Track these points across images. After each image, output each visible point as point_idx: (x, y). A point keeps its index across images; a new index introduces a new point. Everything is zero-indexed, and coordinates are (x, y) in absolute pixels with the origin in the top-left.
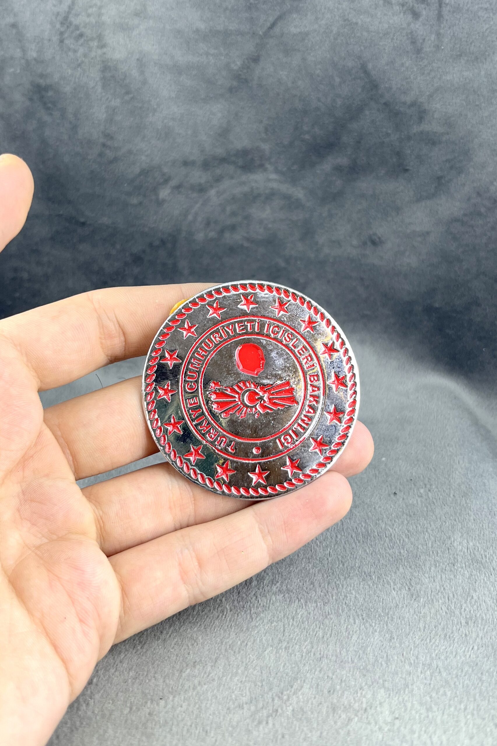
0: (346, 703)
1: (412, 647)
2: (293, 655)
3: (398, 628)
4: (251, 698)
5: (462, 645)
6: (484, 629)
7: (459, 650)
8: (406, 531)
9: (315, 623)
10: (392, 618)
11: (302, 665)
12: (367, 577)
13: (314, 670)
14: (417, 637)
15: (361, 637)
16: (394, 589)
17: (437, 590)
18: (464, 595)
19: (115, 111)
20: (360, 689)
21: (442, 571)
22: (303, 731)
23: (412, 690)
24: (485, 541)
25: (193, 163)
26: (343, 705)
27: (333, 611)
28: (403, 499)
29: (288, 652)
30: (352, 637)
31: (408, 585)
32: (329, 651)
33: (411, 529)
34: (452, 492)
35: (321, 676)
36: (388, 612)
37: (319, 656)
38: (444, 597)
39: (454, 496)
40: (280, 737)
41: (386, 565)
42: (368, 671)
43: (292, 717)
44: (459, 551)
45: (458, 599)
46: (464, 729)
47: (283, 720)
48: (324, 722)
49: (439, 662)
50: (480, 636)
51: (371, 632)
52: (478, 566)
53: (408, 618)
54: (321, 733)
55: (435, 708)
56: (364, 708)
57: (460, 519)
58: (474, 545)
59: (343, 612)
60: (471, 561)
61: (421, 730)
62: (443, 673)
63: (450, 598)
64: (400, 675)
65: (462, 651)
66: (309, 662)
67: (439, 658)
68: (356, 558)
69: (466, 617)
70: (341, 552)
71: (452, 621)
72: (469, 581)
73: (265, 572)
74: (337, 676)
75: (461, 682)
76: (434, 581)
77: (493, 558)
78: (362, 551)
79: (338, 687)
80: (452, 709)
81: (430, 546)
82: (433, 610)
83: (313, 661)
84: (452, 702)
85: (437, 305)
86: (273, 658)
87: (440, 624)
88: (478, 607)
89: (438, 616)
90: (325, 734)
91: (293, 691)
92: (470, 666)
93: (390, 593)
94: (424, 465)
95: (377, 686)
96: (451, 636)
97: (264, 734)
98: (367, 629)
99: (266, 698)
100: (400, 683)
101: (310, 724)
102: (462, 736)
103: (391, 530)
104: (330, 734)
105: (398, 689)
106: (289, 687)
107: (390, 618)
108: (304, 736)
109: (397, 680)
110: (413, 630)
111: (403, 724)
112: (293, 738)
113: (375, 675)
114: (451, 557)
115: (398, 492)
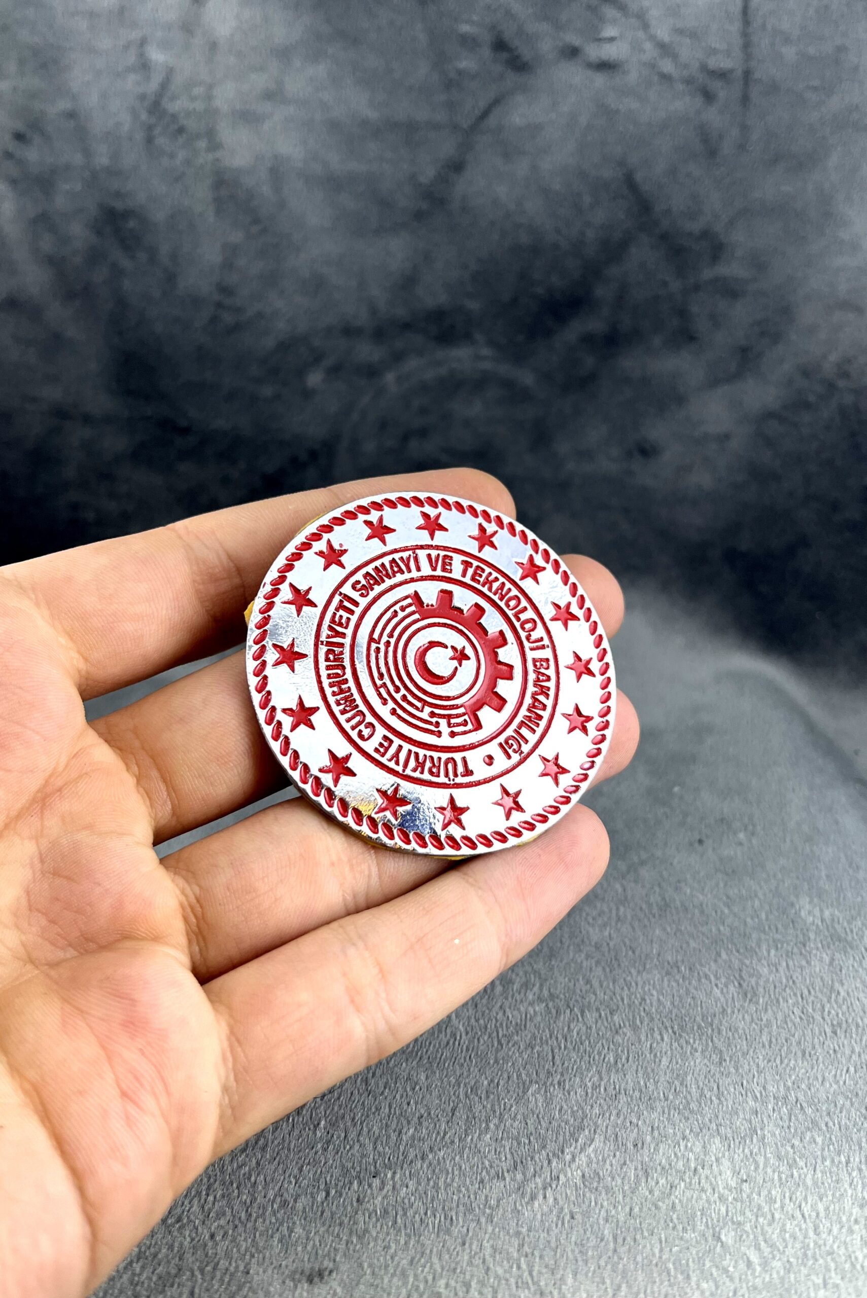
0: (664, 1161)
1: (756, 1073)
2: (572, 1093)
3: (729, 1045)
4: (515, 1162)
5: (830, 1067)
6: (861, 1040)
7: (827, 1074)
8: (725, 898)
9: (600, 1042)
10: (719, 1029)
11: (589, 1107)
12: (672, 968)
13: (607, 1115)
14: (761, 1057)
15: (674, 1061)
16: (716, 985)
17: (784, 984)
18: (825, 990)
19: (237, 251)
20: (683, 1139)
21: (787, 956)
22: (602, 1206)
23: (764, 1138)
24: (848, 909)
25: (360, 331)
26: (660, 1164)
27: (627, 1024)
28: (714, 849)
30: (660, 1061)
32: (627, 1083)
33: (731, 893)
34: (788, 835)
35: (620, 1122)
36: (712, 1020)
37: (614, 1093)
38: (795, 995)
39: (792, 841)
40: (567, 1218)
41: (700, 951)
42: (692, 1112)
43: (582, 1186)
44: (810, 924)
45: (816, 997)
47: (569, 1192)
48: (633, 1192)
49: (799, 1093)
50: (857, 1050)
51: (688, 1052)
52: (841, 945)
53: (744, 1028)
54: (631, 1209)
55: (801, 1163)
56: (693, 1169)
57: (804, 875)
58: (831, 915)
59: (641, 1023)
60: (829, 939)
61: (784, 1197)
62: (806, 1110)
63: (804, 996)
64: (741, 1116)
65: (831, 1074)
66: (598, 1102)
67: (799, 1087)
68: (652, 941)
69: (833, 1025)
70: (628, 932)
71: (812, 1030)
72: (831, 968)
73: (513, 971)
74: (645, 1121)
75: (836, 1122)
78: (660, 930)
79: (649, 1138)
80: (828, 1163)
81: (764, 918)
82: (780, 1013)
83: (605, 1100)
84: (826, 1153)
85: (743, 548)
86: (541, 1100)
87: (794, 1036)
88: (849, 1008)
89: (790, 1025)
90: (636, 1210)
91: (579, 1147)
92: (847, 1098)
93: (711, 992)
94: (739, 796)
95: (708, 1134)
96: (813, 1052)
97: (542, 1215)
98: (682, 1048)
99: (538, 1160)
100: (743, 1128)
101: (612, 1196)
102: (848, 1203)
103: (701, 897)
104: (645, 1209)
105: (741, 1138)
106: (572, 1140)
107: (716, 1031)
108: (605, 1215)
109: (738, 1123)
110: (753, 1046)
111: (756, 1189)
112: (589, 1217)
113: (703, 1116)
114: (799, 932)
115: (704, 839)
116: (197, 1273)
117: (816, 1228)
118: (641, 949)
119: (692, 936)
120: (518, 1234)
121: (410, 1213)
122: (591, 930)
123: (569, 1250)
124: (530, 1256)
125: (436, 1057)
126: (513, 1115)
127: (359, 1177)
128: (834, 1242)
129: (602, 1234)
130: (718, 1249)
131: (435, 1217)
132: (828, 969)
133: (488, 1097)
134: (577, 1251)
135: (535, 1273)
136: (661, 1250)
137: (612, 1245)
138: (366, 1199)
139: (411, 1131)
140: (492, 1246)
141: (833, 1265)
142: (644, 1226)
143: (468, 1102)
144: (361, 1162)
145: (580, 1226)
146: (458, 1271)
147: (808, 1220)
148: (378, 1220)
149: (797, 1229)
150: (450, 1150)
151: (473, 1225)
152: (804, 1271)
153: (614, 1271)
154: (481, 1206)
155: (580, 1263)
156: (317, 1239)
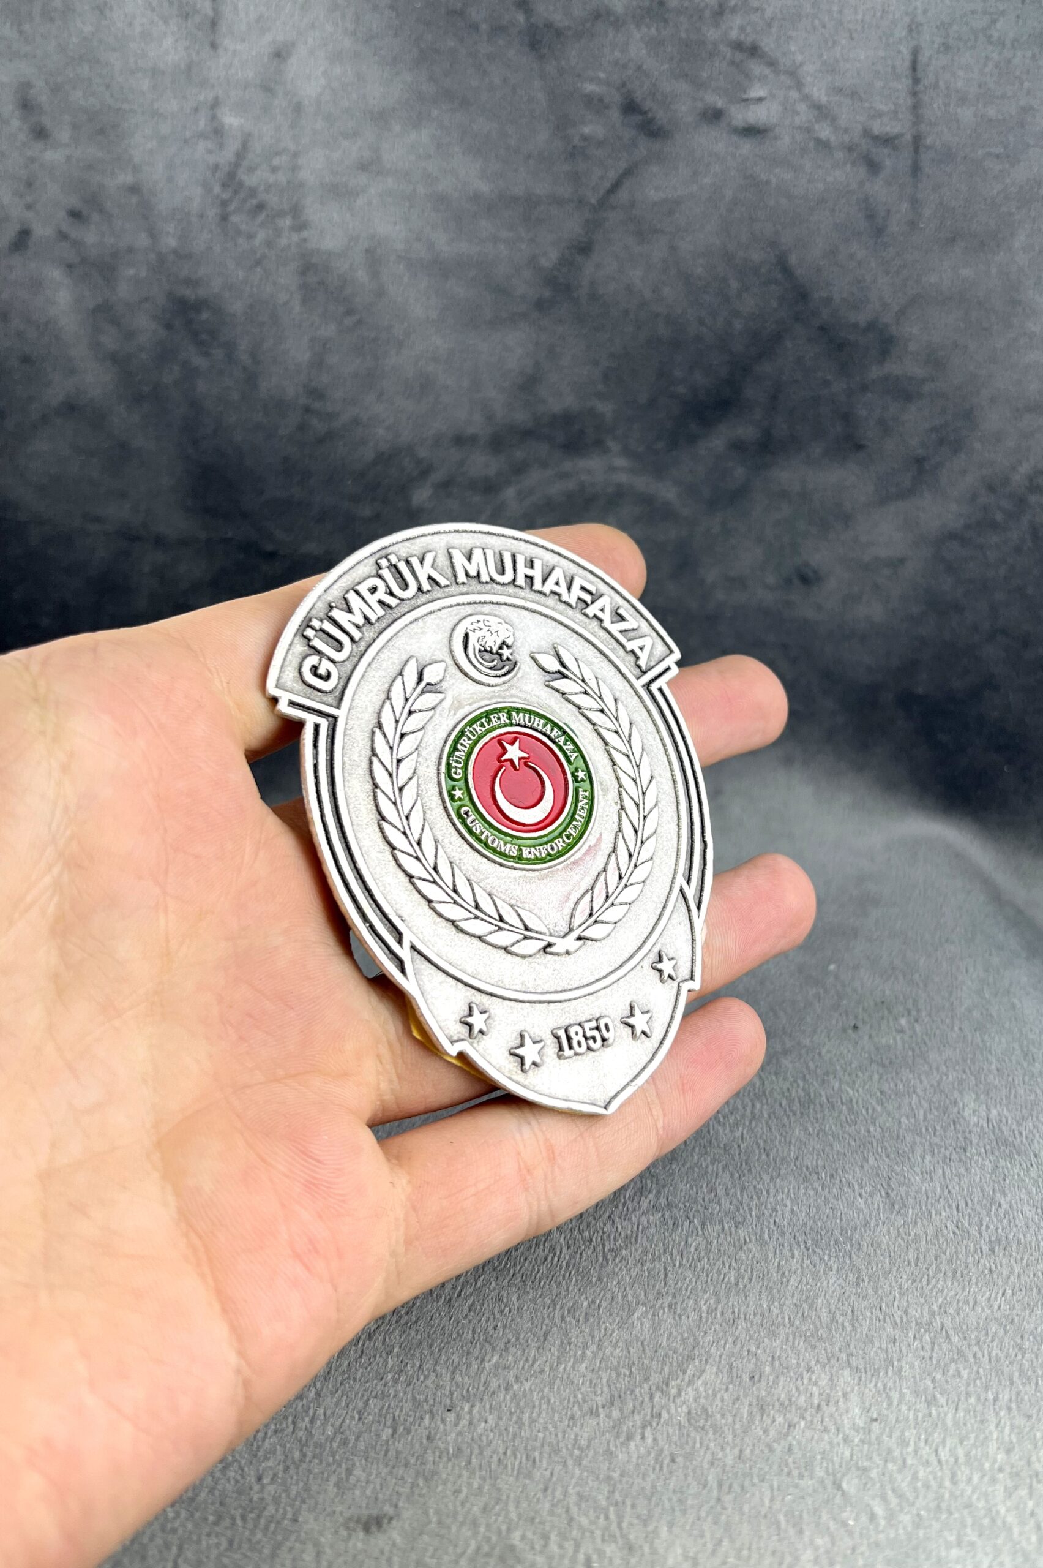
0: (783, 1396)
1: (897, 1295)
2: (683, 1317)
3: (869, 1263)
4: (612, 1396)
5: (984, 1289)
6: (1022, 1259)
7: (981, 1297)
8: (878, 1094)
9: (721, 1259)
10: (859, 1244)
11: (702, 1334)
12: (810, 1174)
13: (723, 1342)
14: (905, 1277)
15: (804, 1281)
16: (860, 1195)
17: (938, 1195)
18: (984, 1202)
19: (328, 346)
20: (808, 1371)
21: (944, 1162)
22: (708, 1448)
23: (900, 1370)
24: (1019, 1108)
25: (473, 439)
26: (778, 1400)
27: (753, 1237)
28: (870, 1037)
29: (675, 1313)
30: (788, 1281)
31: (886, 1187)
32: (748, 1307)
33: (886, 1088)
34: (957, 1022)
35: (736, 1351)
36: (852, 1235)
37: (732, 1317)
38: (950, 1206)
39: (960, 1029)
40: (667, 1461)
41: (845, 1154)
42: (820, 1339)
43: (687, 1425)
44: (974, 1125)
45: (974, 1210)
46: (995, 1436)
47: (671, 1431)
48: (745, 1432)
49: (946, 1319)
50: (1016, 1271)
51: (822, 1271)
52: (1007, 1151)
53: (887, 1244)
54: (741, 1451)
55: (942, 1400)
56: (816, 1405)
57: (972, 1069)
58: (999, 1114)
59: (770, 1238)
60: (995, 1143)
61: (919, 1439)
62: (952, 1338)
63: (960, 1208)
64: (877, 1344)
65: (984, 1298)
66: (713, 1328)
67: (946, 1312)
68: (790, 1142)
69: (990, 1241)
70: (763, 1133)
71: (966, 1247)
72: (994, 1177)
74: (765, 1351)
75: (986, 1352)
76: (931, 1178)
77: (1034, 1136)
78: (800, 1130)
79: (768, 1369)
80: (972, 1400)
81: (921, 1117)
82: (931, 1227)
83: (721, 1325)
84: (971, 1389)
85: (920, 690)
86: (647, 1325)
87: (945, 1253)
88: (1010, 1222)
89: (942, 1240)
90: (747, 1452)
91: (686, 1380)
92: (1000, 1324)
93: (853, 1202)
94: (904, 976)
95: (837, 1365)
96: (965, 1272)
97: (638, 1457)
98: (815, 1267)
99: (638, 1395)
100: (877, 1358)
101: (720, 1436)
102: (992, 1447)
103: (851, 1092)
104: (757, 1452)
105: (875, 1369)
106: (679, 1372)
107: (856, 1246)
108: (711, 1458)
109: (872, 1353)
110: (897, 1265)
111: (887, 1429)
112: (691, 1461)
113: (832, 1345)
114: (959, 1136)
115: (860, 1025)
116: (239, 1522)
117: (953, 1476)
118: (777, 1151)
119: (836, 1137)
120: (609, 1478)
121: (487, 1452)
122: (720, 1129)
123: (665, 1498)
124: (621, 1504)
125: (531, 1275)
126: (614, 1341)
127: (431, 1411)
128: (973, 1492)
129: (706, 1480)
130: (838, 1500)
131: (515, 1458)
132: (991, 1178)
133: (587, 1320)
134: (674, 1499)
135: (624, 1525)
136: (772, 1500)
137: (715, 1493)
138: (438, 1436)
139: (496, 1358)
140: (578, 1494)
141: (969, 1521)
142: (755, 1471)
143: (563, 1325)
144: (435, 1394)
145: (681, 1470)
146: (537, 1520)
147: (944, 1467)
148: (449, 1460)
149: (931, 1477)
150: (538, 1381)
151: (558, 1468)
152: (936, 1526)
153: (716, 1523)
154: (570, 1446)
155: (678, 1513)
156: (378, 1481)
